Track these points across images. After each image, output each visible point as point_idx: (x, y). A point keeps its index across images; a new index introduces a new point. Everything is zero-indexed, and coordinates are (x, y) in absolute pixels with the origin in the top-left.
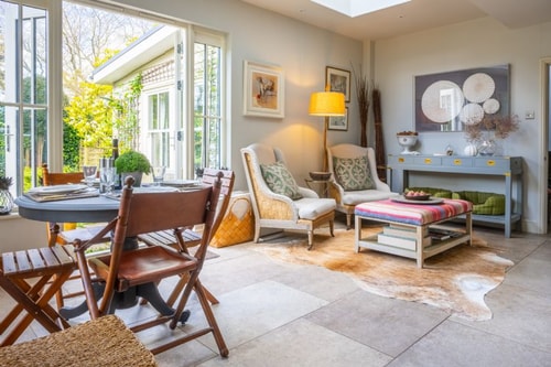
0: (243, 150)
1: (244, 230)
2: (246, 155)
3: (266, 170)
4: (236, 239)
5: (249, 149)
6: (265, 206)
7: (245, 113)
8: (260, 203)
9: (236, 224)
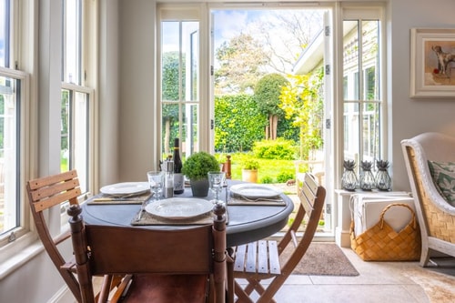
0: (405, 142)
1: (403, 245)
2: (408, 149)
3: (439, 170)
4: (392, 255)
5: (413, 142)
6: (436, 221)
7: (413, 94)
8: (429, 214)
9: (392, 236)
